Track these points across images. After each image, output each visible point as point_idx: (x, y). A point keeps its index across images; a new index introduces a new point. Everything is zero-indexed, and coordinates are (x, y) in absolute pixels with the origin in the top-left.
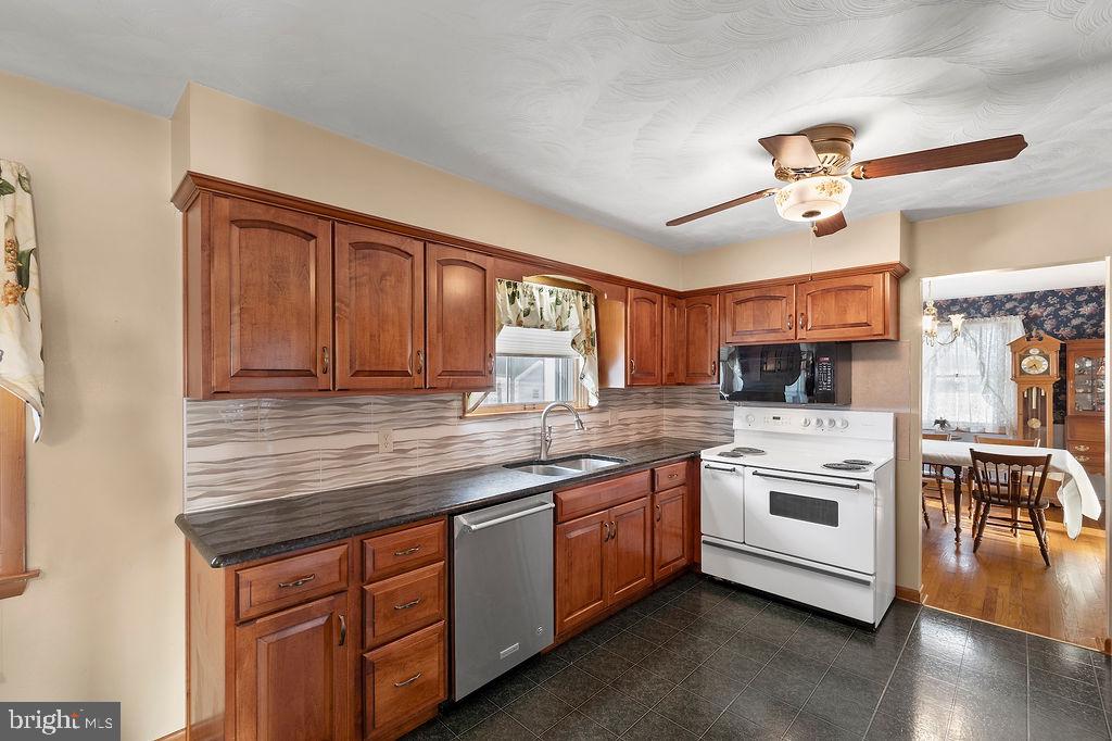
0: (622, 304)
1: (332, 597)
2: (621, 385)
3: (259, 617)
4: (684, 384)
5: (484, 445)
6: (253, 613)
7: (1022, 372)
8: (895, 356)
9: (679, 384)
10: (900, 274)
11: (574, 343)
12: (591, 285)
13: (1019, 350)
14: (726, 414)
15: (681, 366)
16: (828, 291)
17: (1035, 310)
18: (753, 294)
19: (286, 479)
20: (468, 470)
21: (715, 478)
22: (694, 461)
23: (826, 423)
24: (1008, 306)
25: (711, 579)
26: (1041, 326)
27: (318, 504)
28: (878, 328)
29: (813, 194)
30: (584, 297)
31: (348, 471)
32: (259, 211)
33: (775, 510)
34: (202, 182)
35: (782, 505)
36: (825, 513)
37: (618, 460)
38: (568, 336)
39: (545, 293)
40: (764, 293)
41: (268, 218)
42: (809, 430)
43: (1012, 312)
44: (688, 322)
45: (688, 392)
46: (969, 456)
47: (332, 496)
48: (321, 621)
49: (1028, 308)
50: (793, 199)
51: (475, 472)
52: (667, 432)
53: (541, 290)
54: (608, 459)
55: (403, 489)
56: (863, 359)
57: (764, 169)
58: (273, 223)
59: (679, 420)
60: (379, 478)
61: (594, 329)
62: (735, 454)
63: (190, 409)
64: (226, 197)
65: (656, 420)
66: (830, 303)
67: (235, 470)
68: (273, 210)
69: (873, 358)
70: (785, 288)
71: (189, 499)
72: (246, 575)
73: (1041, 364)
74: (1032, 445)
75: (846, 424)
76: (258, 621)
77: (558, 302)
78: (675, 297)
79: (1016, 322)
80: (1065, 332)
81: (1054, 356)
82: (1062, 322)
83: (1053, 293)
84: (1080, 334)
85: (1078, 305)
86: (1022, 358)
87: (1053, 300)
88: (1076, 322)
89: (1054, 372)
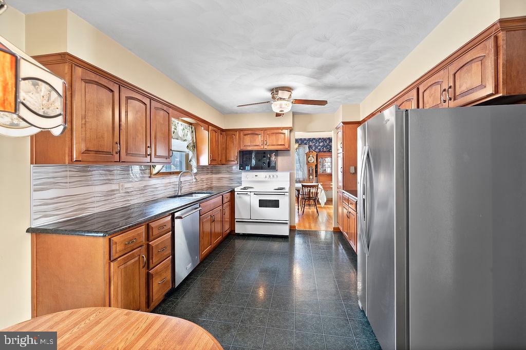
0: (207, 132)
1: (140, 248)
2: (207, 164)
3: (118, 258)
4: (224, 164)
5: (158, 189)
6: (117, 256)
7: (308, 162)
8: (289, 155)
9: (222, 164)
10: (291, 130)
11: (188, 146)
12: (198, 123)
13: (308, 155)
14: (239, 176)
15: (224, 157)
16: (273, 133)
17: (311, 144)
18: (250, 132)
19: (81, 207)
20: (152, 201)
21: (240, 197)
22: (232, 192)
23: (272, 176)
24: (305, 142)
25: (238, 235)
26: (312, 148)
27: (94, 219)
28: (287, 147)
29: (284, 106)
30: (191, 128)
31: (106, 202)
32: (93, 76)
33: (260, 206)
34: (72, 58)
35: (263, 204)
36: (275, 204)
37: (209, 193)
38: (186, 144)
39: (179, 125)
40: (254, 132)
41: (96, 80)
42: (266, 179)
43: (306, 144)
44: (226, 141)
45: (223, 168)
46: (301, 186)
47: (100, 215)
48: (137, 258)
49: (309, 143)
50: (278, 106)
51: (155, 201)
52: (215, 184)
53: (178, 123)
54: (205, 193)
55: (128, 210)
56: (281, 156)
57: (269, 95)
58: (98, 82)
59: (219, 179)
60: (119, 205)
61: (195, 141)
62: (245, 188)
63: (34, 171)
64: (80, 67)
65: (211, 179)
66: (274, 137)
67: (57, 203)
68: (98, 76)
69: (283, 156)
70: (260, 131)
71: (35, 219)
72: (115, 239)
73: (313, 160)
74: (313, 183)
75: (277, 176)
76: (119, 259)
77: (184, 129)
78: (222, 130)
79: (307, 147)
80: (317, 150)
81: (315, 157)
82: (316, 147)
83: (314, 139)
84: (320, 152)
85: (319, 143)
86: (308, 158)
87: (314, 141)
88: (319, 148)
89: (315, 162)
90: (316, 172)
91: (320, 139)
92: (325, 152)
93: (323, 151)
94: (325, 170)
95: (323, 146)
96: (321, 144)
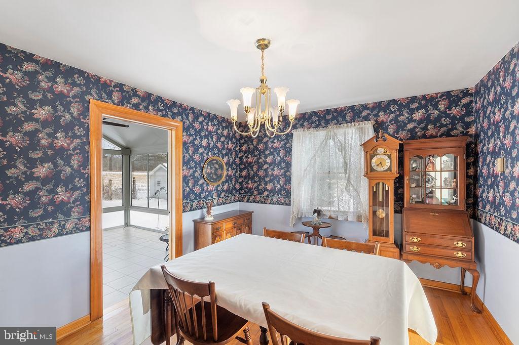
7: (372, 170)
13: (369, 149)
17: (382, 117)
24: (364, 114)
26: (385, 130)
43: (366, 118)
49: (377, 115)
73: (385, 161)
79: (369, 127)
80: (402, 134)
81: (395, 155)
82: (401, 126)
83: (394, 102)
84: (413, 136)
85: (412, 112)
86: (372, 157)
87: (393, 108)
88: (410, 126)
89: (395, 169)
90: (399, 198)
91: (413, 99)
92: (432, 136)
93: (424, 136)
94: (431, 195)
95: (427, 120)
96: (418, 115)
